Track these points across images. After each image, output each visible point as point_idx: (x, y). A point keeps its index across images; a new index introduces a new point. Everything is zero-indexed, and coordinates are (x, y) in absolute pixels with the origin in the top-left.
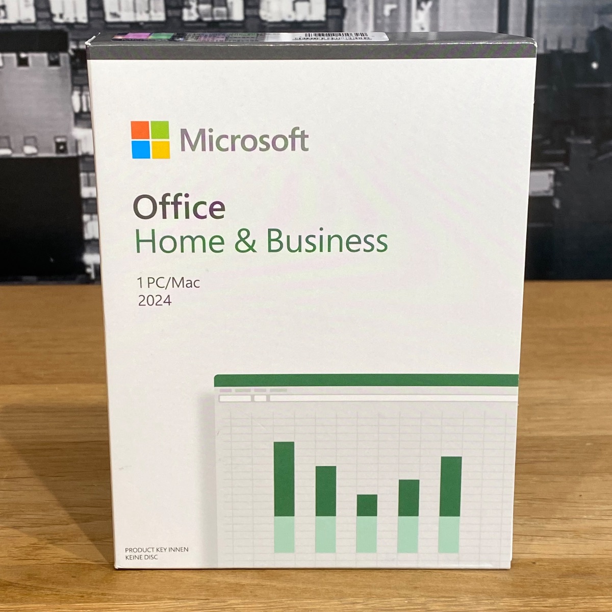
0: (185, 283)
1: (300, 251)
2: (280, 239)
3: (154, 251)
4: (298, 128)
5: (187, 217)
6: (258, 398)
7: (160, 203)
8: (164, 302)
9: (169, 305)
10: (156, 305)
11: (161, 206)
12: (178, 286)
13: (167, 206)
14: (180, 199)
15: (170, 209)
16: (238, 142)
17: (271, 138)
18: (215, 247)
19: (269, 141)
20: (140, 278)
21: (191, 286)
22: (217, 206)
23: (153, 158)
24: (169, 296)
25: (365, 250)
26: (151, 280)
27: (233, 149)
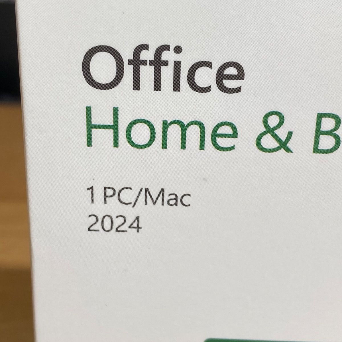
0: (166, 198)
2: (335, 132)
3: (116, 144)
5: (177, 87)
7: (130, 62)
8: (130, 227)
9: (138, 231)
10: (117, 231)
11: (132, 66)
12: (154, 203)
13: (142, 67)
14: (165, 56)
15: (147, 72)
18: (221, 141)
20: (92, 188)
21: (176, 204)
22: (231, 71)
24: (138, 218)
26: (110, 192)
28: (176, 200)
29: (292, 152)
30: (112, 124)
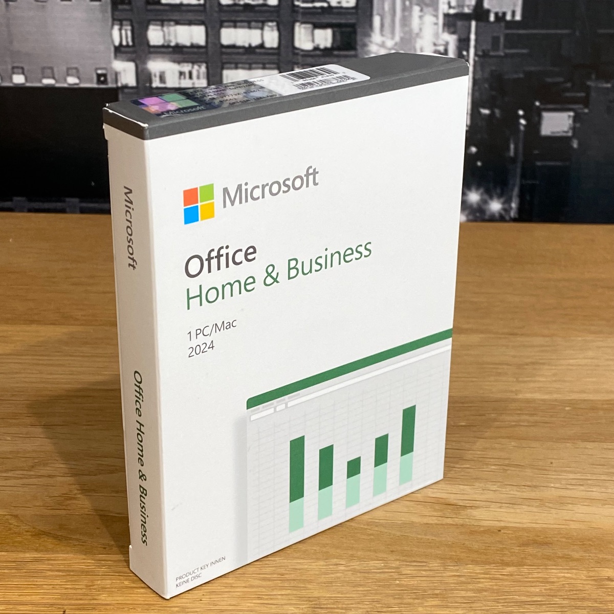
0: (225, 325)
2: (296, 267)
4: (311, 167)
5: (227, 266)
8: (209, 348)
9: (213, 349)
12: (220, 330)
15: (214, 263)
16: (267, 189)
17: (292, 179)
18: (248, 287)
19: (290, 183)
21: (230, 327)
22: (251, 250)
23: (201, 220)
27: (263, 197)
28: (230, 325)
29: (279, 282)
30: (199, 294)
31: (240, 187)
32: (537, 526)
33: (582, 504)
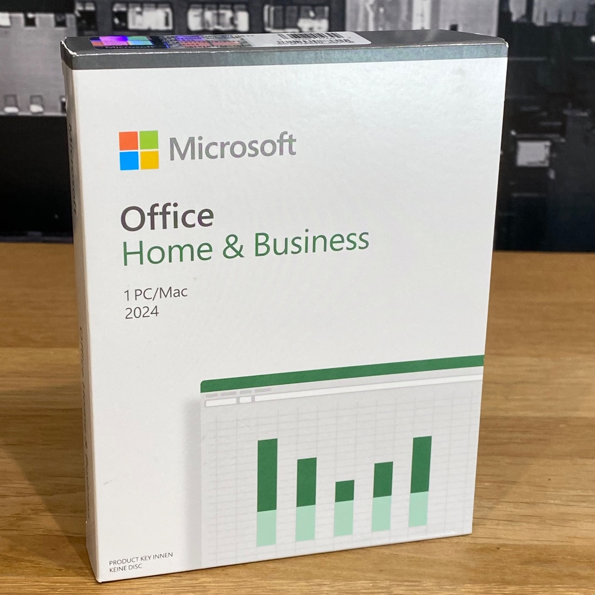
0: (173, 292)
1: (286, 253)
2: (266, 243)
3: (142, 263)
4: (286, 133)
5: (176, 226)
6: (242, 400)
7: (148, 214)
8: (152, 313)
9: (157, 315)
10: (143, 317)
11: (149, 217)
12: (166, 296)
13: (155, 216)
14: (168, 209)
15: (158, 219)
16: (227, 149)
17: (260, 143)
18: (203, 255)
19: (258, 146)
20: (128, 291)
21: (179, 295)
22: (206, 214)
23: (142, 168)
24: (156, 307)
25: (348, 249)
26: (138, 293)
27: (222, 156)
28: (179, 293)
29: (243, 257)
30: (139, 251)
31: (191, 140)
32: (540, 543)
33: (587, 520)
